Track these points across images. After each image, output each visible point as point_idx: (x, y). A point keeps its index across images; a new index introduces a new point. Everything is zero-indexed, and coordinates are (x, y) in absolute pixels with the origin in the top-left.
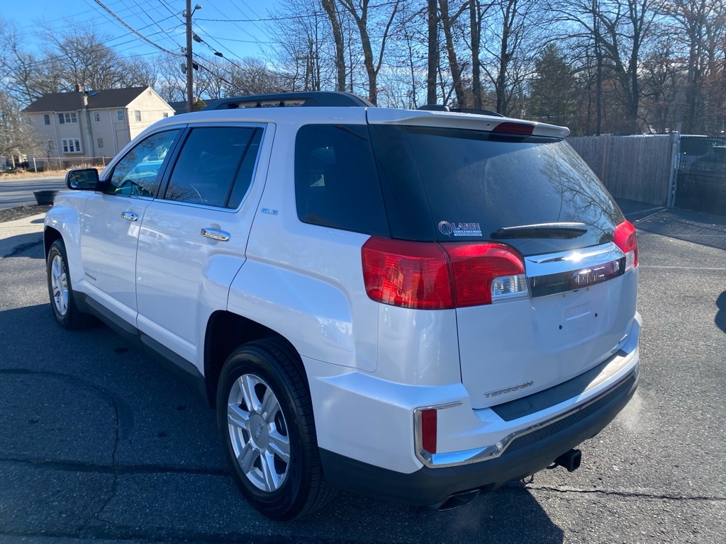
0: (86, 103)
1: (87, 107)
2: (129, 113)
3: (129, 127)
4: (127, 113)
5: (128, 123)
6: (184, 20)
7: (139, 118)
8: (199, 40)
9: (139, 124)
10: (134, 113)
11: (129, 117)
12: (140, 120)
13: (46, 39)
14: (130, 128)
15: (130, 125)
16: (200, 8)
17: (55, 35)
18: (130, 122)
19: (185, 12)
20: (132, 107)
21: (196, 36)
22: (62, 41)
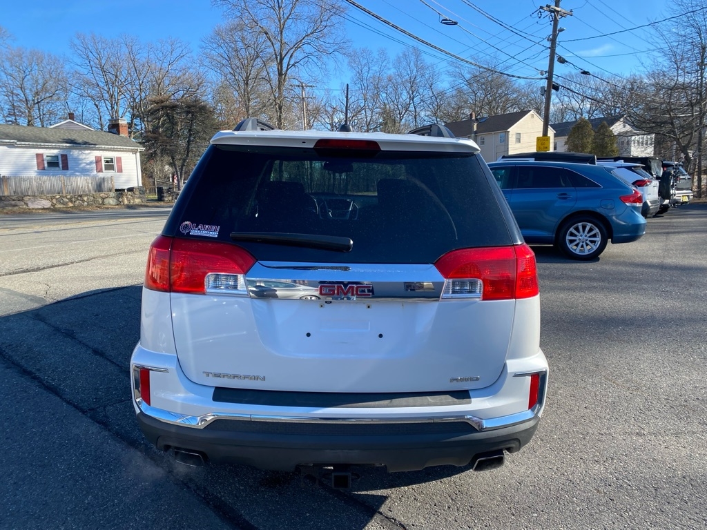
0: (475, 129)
1: (476, 132)
2: (510, 136)
3: (508, 148)
4: (508, 136)
5: (508, 145)
6: (548, 44)
7: (519, 140)
8: (562, 61)
9: (518, 145)
10: (514, 136)
11: (510, 139)
12: (519, 142)
13: (455, 76)
14: (510, 149)
15: (510, 146)
16: (563, 30)
17: (462, 72)
18: (510, 144)
19: (551, 37)
20: (513, 130)
21: (561, 57)
22: (468, 76)
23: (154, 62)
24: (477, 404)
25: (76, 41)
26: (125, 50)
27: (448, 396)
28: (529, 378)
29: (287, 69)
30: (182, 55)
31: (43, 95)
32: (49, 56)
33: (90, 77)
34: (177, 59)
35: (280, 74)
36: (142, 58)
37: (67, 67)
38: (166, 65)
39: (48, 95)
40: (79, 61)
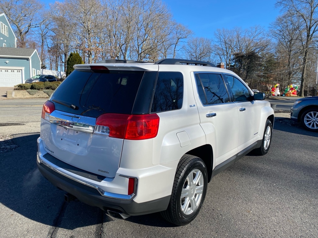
23: (247, 37)
24: (103, 184)
25: (217, 32)
26: (236, 33)
27: (97, 177)
28: (128, 179)
29: (313, 33)
30: (260, 32)
31: (202, 55)
32: (207, 39)
33: (220, 46)
34: (257, 35)
35: (308, 36)
36: (242, 36)
37: (212, 44)
38: (252, 38)
39: (204, 55)
40: (217, 40)
